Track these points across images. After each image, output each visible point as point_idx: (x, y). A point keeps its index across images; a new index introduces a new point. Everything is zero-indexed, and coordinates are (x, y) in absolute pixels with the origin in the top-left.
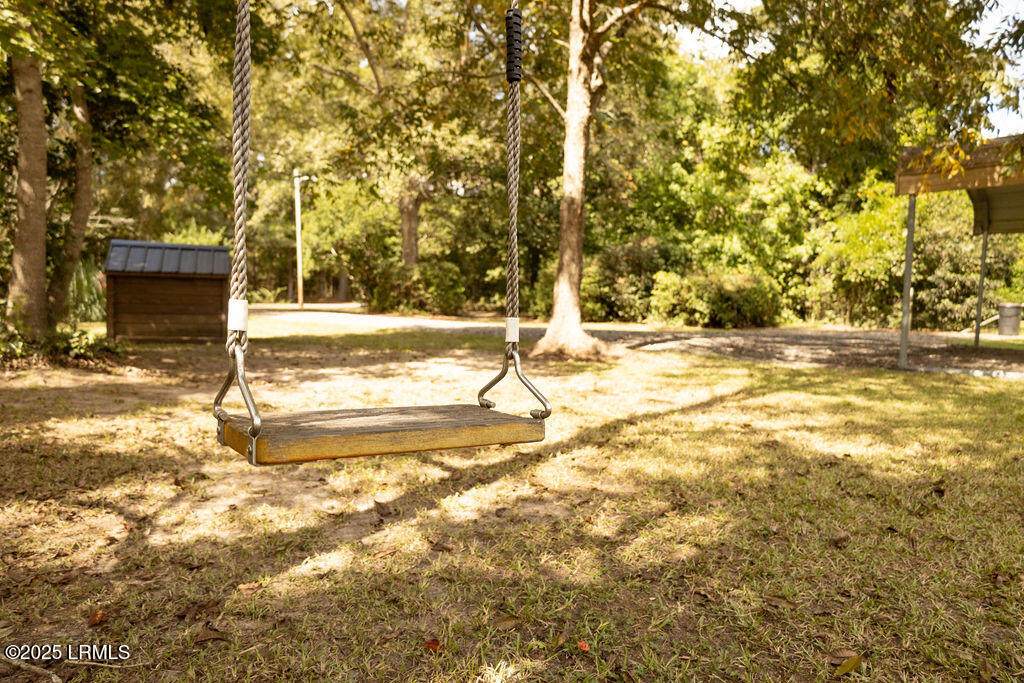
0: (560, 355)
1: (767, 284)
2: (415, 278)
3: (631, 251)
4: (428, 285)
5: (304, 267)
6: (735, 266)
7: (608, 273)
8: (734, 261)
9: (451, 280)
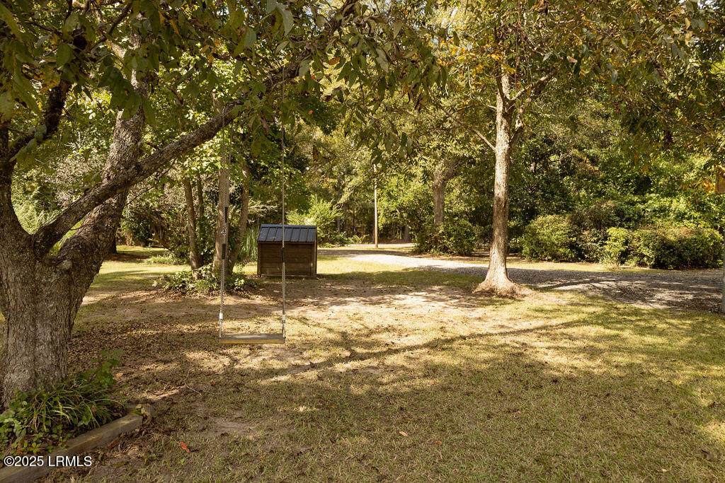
0: (491, 292)
1: (707, 235)
2: (440, 232)
3: (593, 211)
4: (450, 236)
5: (380, 222)
6: (681, 221)
7: (576, 227)
8: (681, 217)
9: (466, 232)
